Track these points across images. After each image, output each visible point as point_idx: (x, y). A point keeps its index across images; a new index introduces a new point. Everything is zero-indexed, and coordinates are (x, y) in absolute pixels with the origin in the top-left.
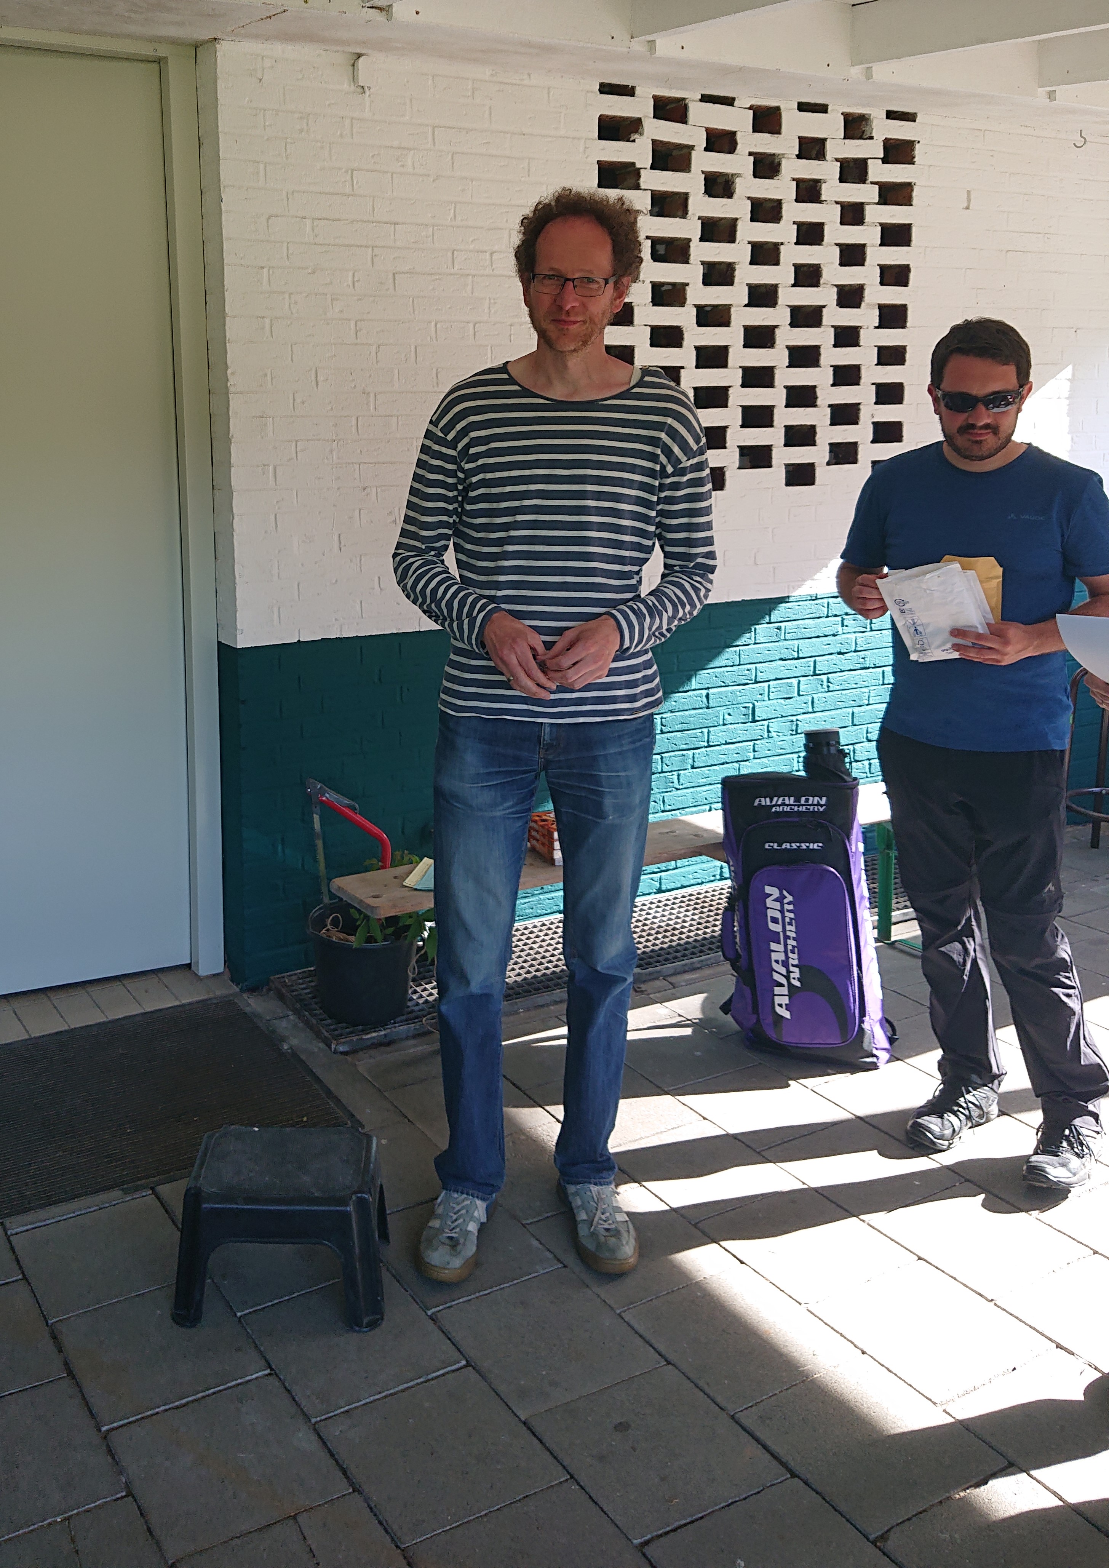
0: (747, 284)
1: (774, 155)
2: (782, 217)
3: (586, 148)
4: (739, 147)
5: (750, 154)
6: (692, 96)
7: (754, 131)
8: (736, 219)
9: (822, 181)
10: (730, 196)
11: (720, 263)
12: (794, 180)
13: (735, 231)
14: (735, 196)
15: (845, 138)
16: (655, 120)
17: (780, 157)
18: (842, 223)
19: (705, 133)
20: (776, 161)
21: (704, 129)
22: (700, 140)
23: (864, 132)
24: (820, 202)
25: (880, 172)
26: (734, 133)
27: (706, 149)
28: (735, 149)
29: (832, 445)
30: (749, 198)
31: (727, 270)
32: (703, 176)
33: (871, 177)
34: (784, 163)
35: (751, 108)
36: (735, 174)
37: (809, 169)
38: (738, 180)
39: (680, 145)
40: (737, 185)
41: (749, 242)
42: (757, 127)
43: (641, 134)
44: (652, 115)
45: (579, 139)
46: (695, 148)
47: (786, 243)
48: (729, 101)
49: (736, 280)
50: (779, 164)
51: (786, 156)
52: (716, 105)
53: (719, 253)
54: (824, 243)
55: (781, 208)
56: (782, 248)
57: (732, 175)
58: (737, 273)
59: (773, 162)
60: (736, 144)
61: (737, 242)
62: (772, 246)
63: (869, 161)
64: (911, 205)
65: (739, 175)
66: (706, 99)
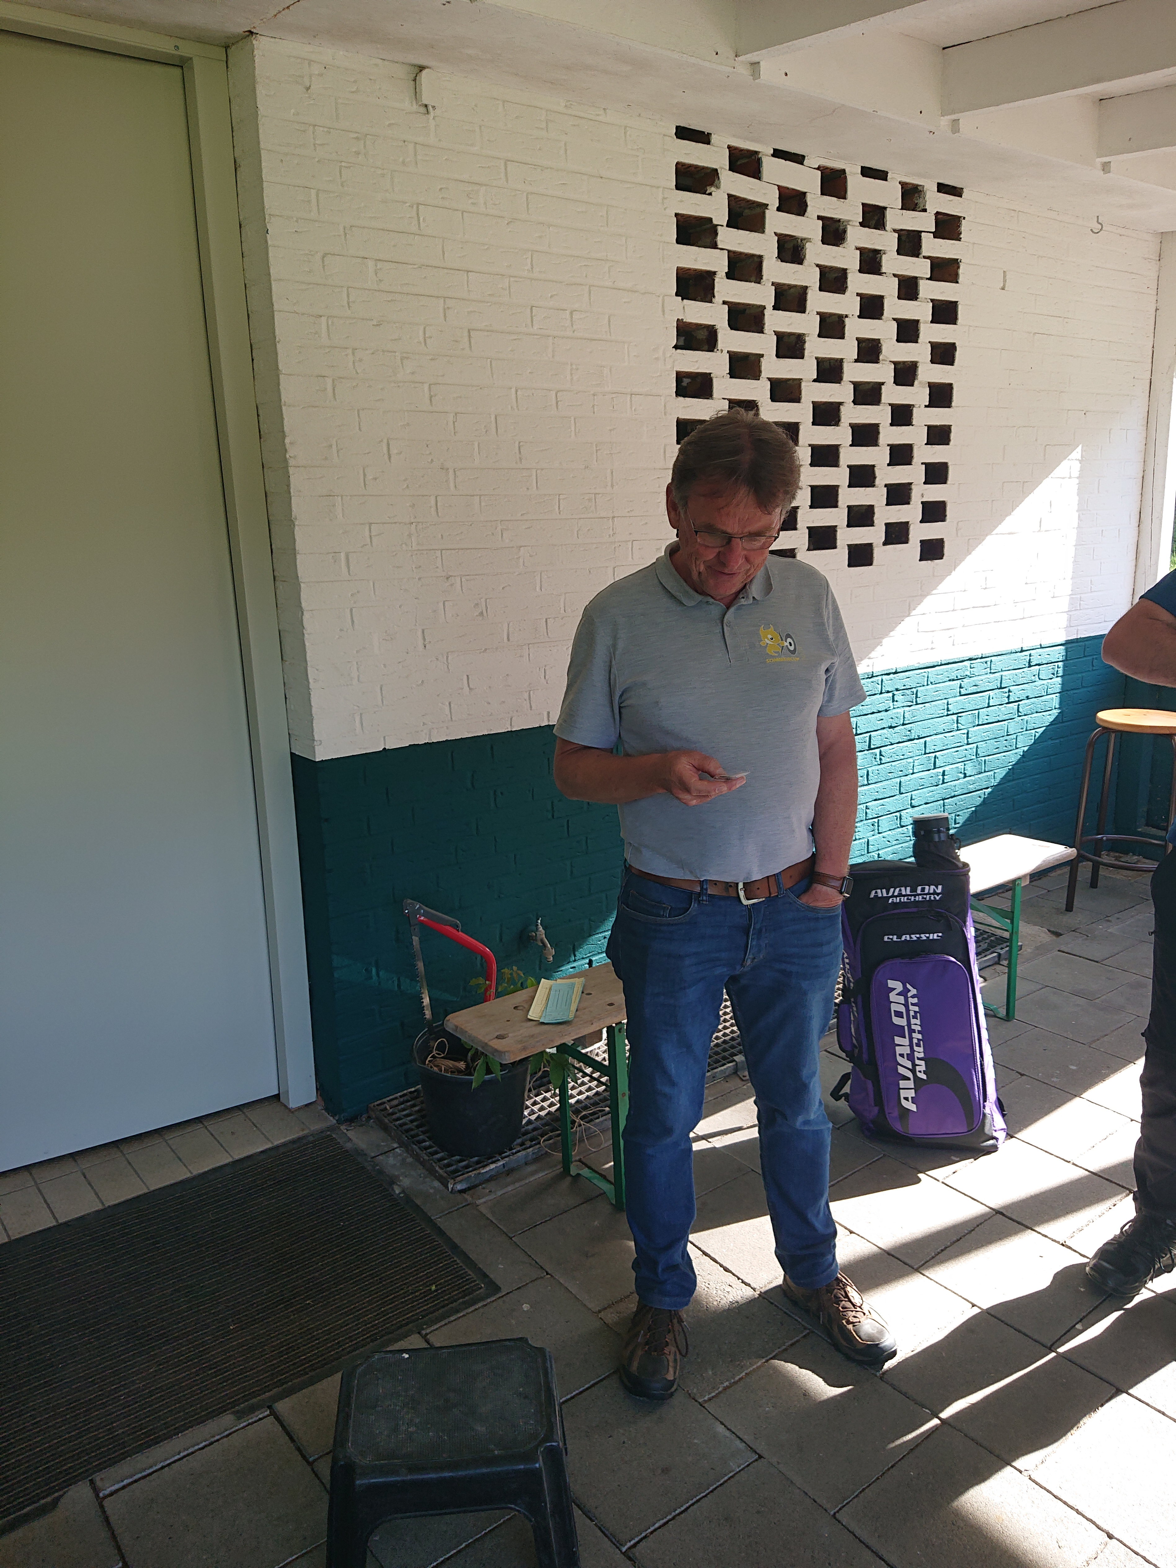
0: (816, 358)
1: (839, 221)
2: (847, 287)
3: (664, 198)
4: (809, 209)
5: (819, 218)
6: (765, 150)
7: (822, 194)
8: (806, 287)
9: (882, 252)
10: (801, 263)
11: (791, 334)
12: (857, 249)
13: (805, 300)
14: (806, 262)
15: (902, 209)
16: (731, 172)
17: (845, 224)
18: (899, 298)
19: (777, 192)
20: (841, 228)
21: (777, 187)
22: (772, 199)
23: (916, 204)
24: (881, 274)
25: (933, 246)
26: (805, 193)
27: (779, 209)
28: (805, 211)
29: (887, 525)
30: (817, 265)
31: (796, 343)
32: (776, 238)
33: (926, 250)
34: (850, 231)
35: (818, 169)
36: (805, 239)
37: (871, 238)
38: (808, 245)
39: (754, 202)
40: (807, 250)
41: (818, 313)
42: (826, 190)
43: (718, 187)
44: (728, 168)
45: (658, 187)
46: (769, 207)
47: (850, 316)
48: (799, 159)
49: (806, 353)
50: (845, 231)
51: (850, 223)
52: (788, 162)
53: (791, 324)
54: (883, 317)
55: (846, 278)
56: (847, 320)
57: (802, 240)
58: (807, 346)
59: (837, 230)
60: (807, 206)
61: (807, 312)
62: (836, 319)
63: (923, 234)
64: (957, 282)
65: (808, 240)
66: (778, 154)
